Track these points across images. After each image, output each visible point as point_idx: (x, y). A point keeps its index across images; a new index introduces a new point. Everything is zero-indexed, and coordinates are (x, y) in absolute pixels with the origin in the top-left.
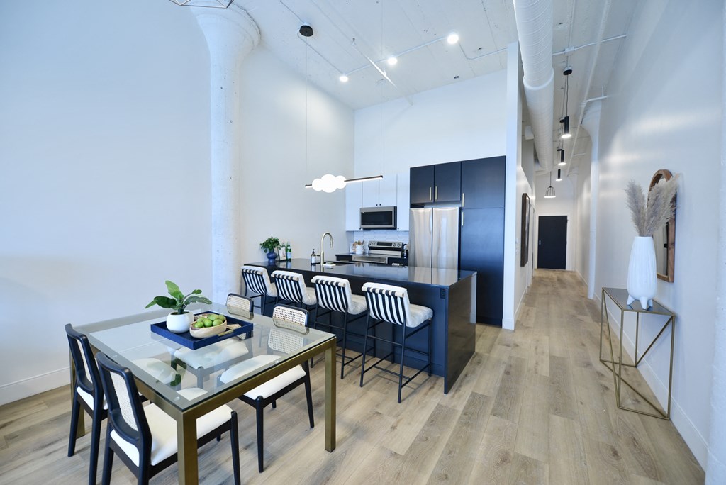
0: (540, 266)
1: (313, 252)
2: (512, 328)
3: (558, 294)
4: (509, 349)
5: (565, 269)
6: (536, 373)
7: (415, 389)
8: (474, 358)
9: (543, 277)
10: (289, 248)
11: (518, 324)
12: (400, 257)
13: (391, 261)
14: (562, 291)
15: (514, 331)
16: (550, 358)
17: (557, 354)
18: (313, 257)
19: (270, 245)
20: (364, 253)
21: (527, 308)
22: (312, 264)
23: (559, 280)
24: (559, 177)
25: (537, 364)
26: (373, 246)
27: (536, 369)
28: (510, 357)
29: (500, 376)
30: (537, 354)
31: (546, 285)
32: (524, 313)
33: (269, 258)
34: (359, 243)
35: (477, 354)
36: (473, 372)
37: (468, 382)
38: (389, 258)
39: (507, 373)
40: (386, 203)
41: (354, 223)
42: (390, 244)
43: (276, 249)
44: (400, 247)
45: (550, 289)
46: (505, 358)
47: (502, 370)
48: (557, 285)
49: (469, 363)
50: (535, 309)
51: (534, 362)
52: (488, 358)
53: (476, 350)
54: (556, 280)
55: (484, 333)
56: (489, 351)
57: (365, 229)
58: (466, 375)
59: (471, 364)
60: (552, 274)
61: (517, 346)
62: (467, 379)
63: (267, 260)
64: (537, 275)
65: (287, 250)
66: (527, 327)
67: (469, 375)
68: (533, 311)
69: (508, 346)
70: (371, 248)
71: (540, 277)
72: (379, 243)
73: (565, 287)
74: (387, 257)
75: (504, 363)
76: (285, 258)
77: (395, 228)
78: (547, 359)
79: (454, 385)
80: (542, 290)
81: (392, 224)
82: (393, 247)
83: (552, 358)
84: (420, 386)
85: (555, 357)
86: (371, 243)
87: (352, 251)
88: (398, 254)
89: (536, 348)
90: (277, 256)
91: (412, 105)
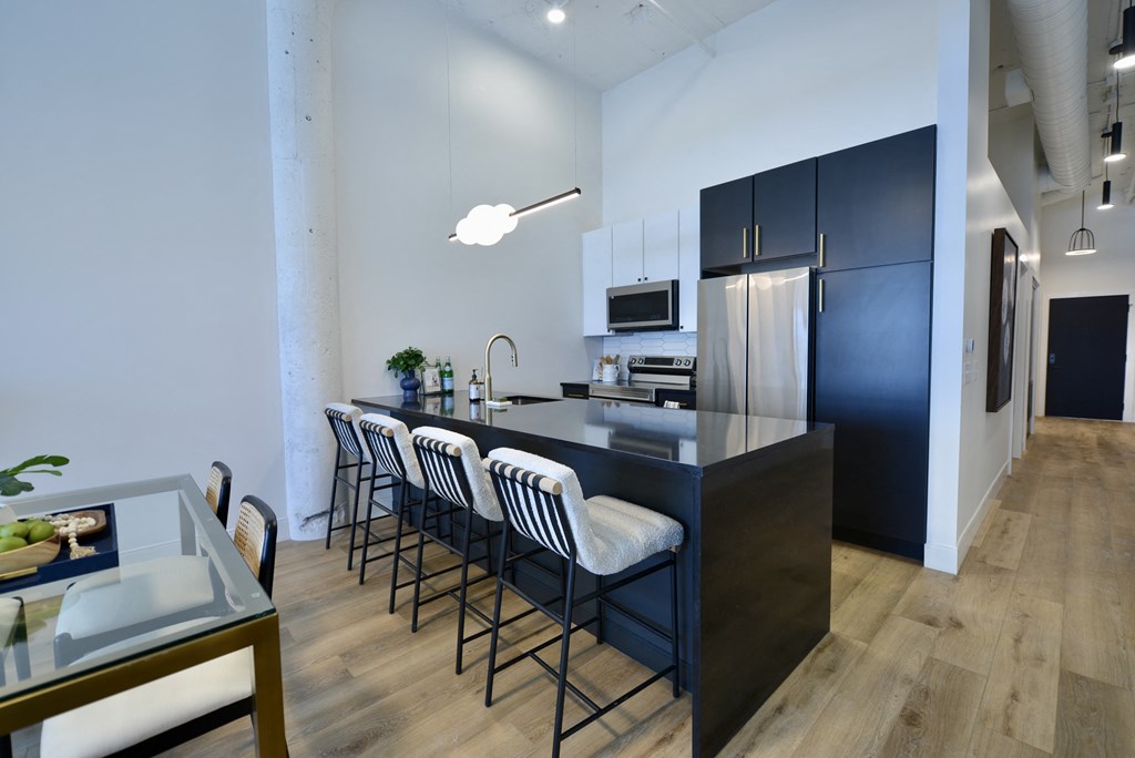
0: (1052, 410)
1: (475, 377)
2: (952, 568)
3: (1099, 481)
4: (932, 632)
5: (1120, 417)
6: (1008, 732)
7: (618, 737)
8: (820, 651)
9: (1058, 438)
10: (448, 369)
11: (973, 560)
12: (687, 388)
13: (662, 397)
14: (1111, 473)
15: (956, 578)
16: (1062, 682)
17: (1087, 667)
18: (473, 387)
19: (407, 363)
20: (619, 381)
21: (1006, 514)
22: (471, 401)
23: (1103, 444)
24: (1106, 200)
25: (1014, 696)
26: (637, 365)
27: (1008, 718)
28: (930, 662)
29: (885, 729)
30: (1017, 660)
31: (1065, 457)
32: (993, 526)
33: (405, 388)
34: (609, 361)
35: (833, 638)
36: (805, 700)
37: (779, 734)
38: (658, 391)
39: (911, 718)
40: (657, 274)
41: (596, 319)
42: (670, 361)
43: (418, 372)
44: (690, 367)
45: (1074, 465)
46: (912, 666)
47: (894, 708)
48: (1097, 458)
49: (799, 669)
50: (1027, 519)
51: (1006, 689)
52: (863, 657)
53: (833, 628)
54: (1094, 443)
55: (869, 578)
56: (871, 635)
57: (618, 331)
58: (780, 710)
59: (807, 670)
60: (1087, 431)
61: (959, 625)
62: (780, 722)
63: (402, 392)
64: (1044, 432)
65: (442, 374)
66: (998, 570)
67: (790, 709)
68: (1022, 524)
69: (931, 622)
70: (633, 370)
71: (1049, 437)
72: (649, 360)
73: (1120, 464)
74: (654, 388)
75: (907, 680)
76: (438, 389)
77: (675, 327)
78: (1050, 685)
79: (734, 740)
80: (1053, 467)
81: (667, 319)
82: (674, 366)
83: (1070, 680)
84: (638, 726)
85: (1078, 678)
86: (633, 359)
87: (596, 377)
88: (683, 382)
89: (1018, 640)
90: (419, 384)
91: (714, 55)
